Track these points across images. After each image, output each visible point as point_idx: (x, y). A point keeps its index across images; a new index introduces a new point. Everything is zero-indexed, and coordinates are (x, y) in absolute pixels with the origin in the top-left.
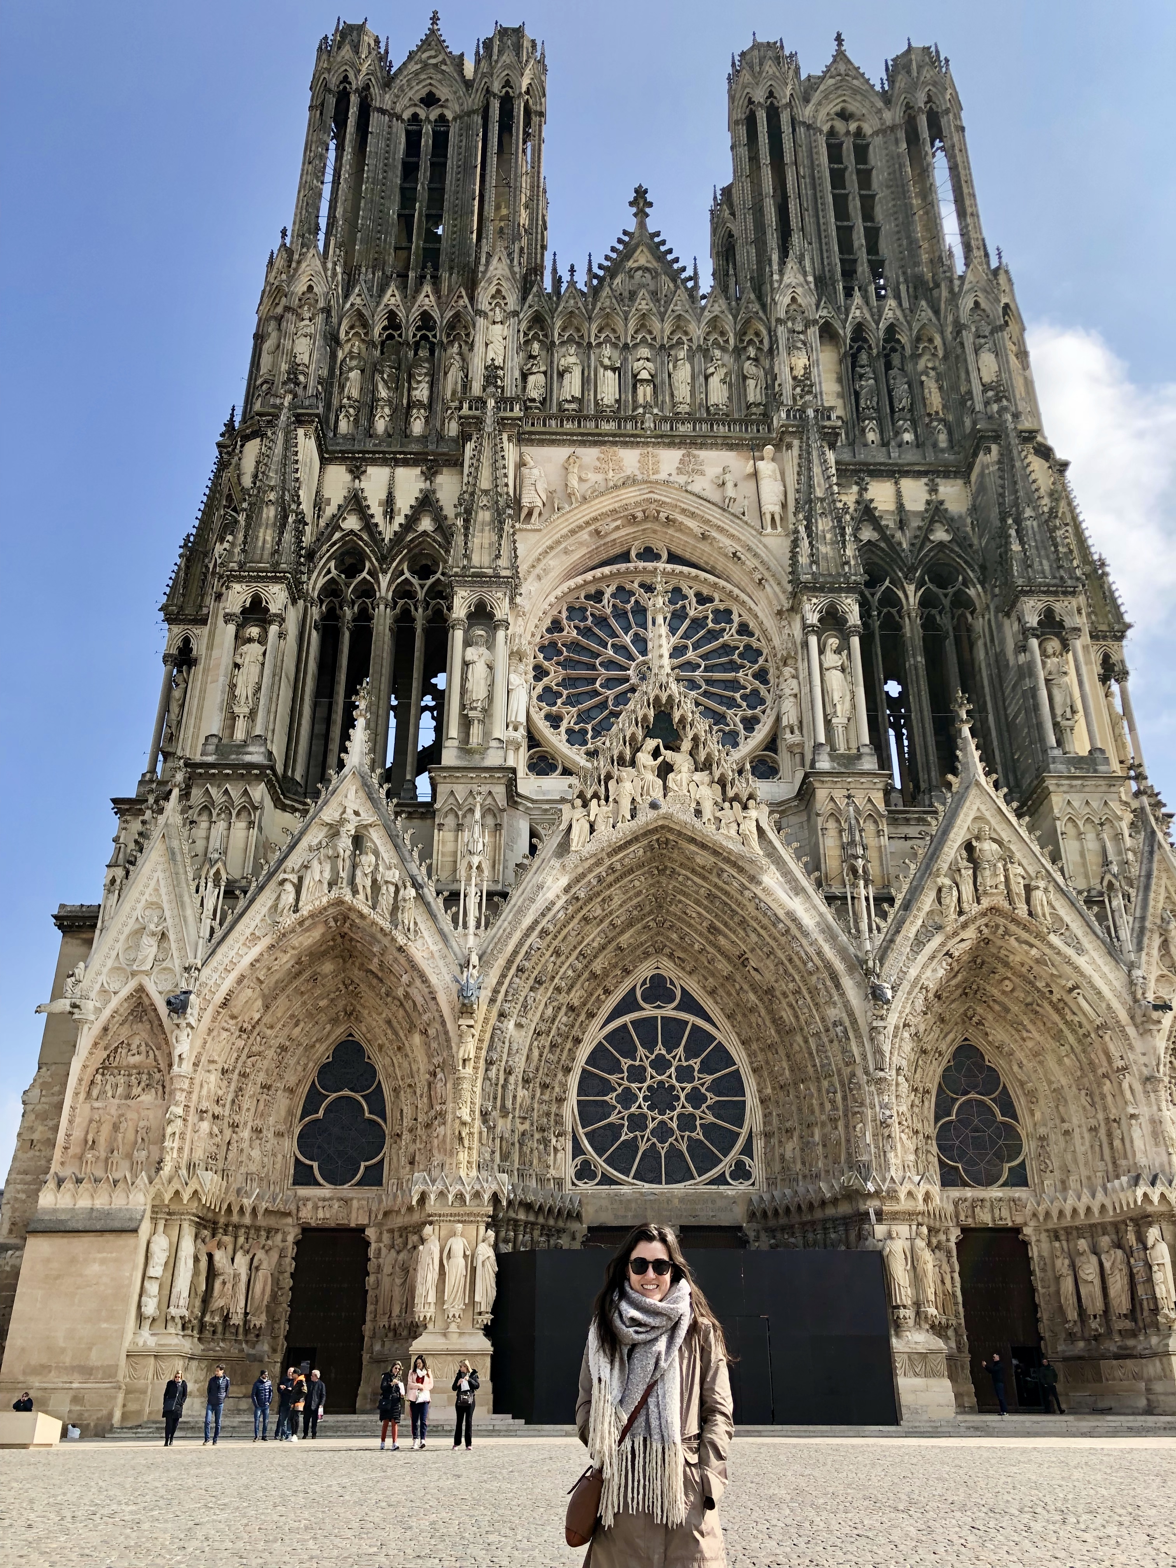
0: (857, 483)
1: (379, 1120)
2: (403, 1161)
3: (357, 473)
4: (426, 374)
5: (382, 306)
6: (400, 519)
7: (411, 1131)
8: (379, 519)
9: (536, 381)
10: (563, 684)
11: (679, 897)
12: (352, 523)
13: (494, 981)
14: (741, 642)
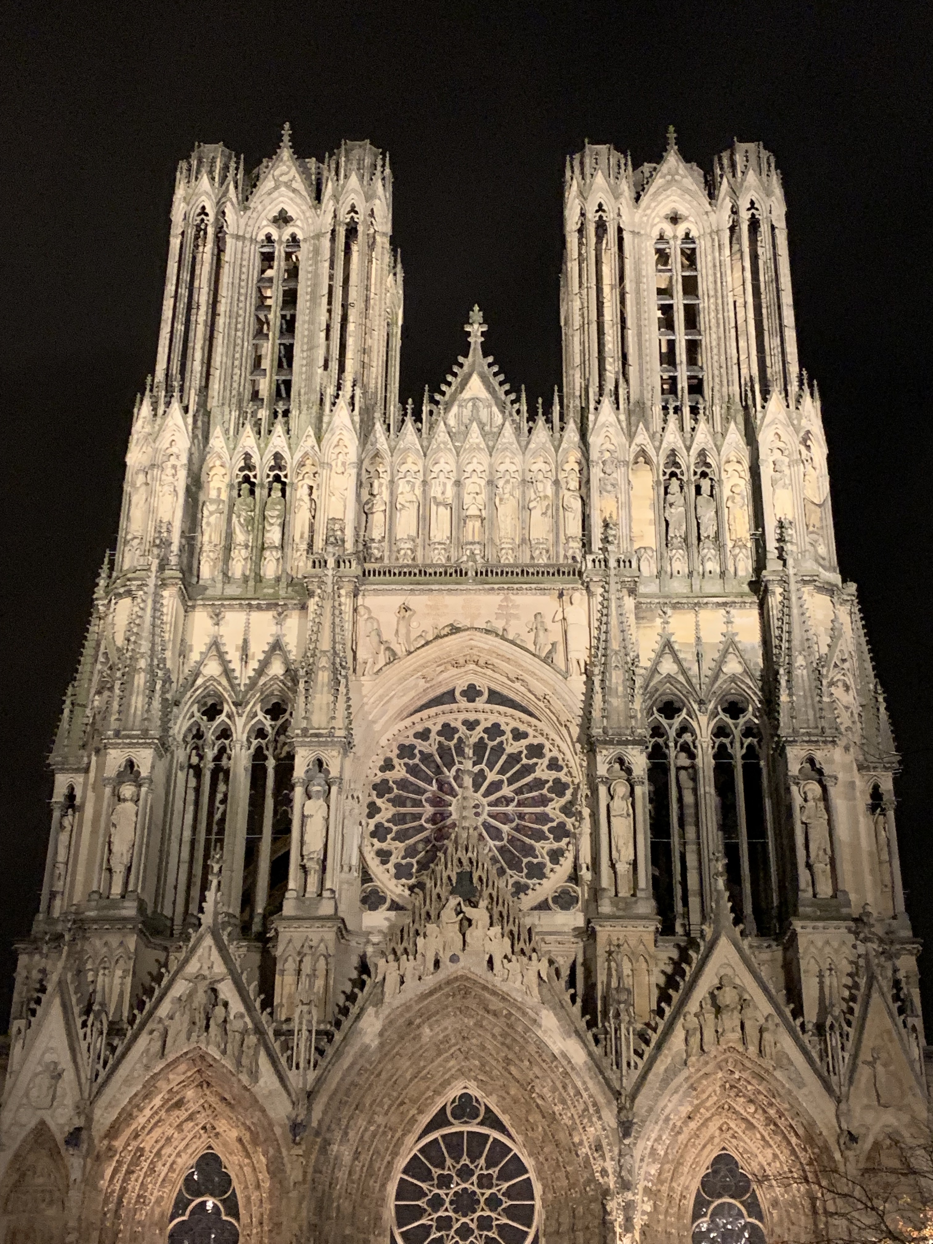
0: (662, 617)
1: (234, 1222)
3: (217, 619)
4: (278, 517)
5: (239, 449)
6: (254, 664)
8: (236, 665)
9: (376, 520)
10: (394, 820)
11: (479, 1032)
12: (212, 668)
13: (320, 1116)
14: (550, 775)
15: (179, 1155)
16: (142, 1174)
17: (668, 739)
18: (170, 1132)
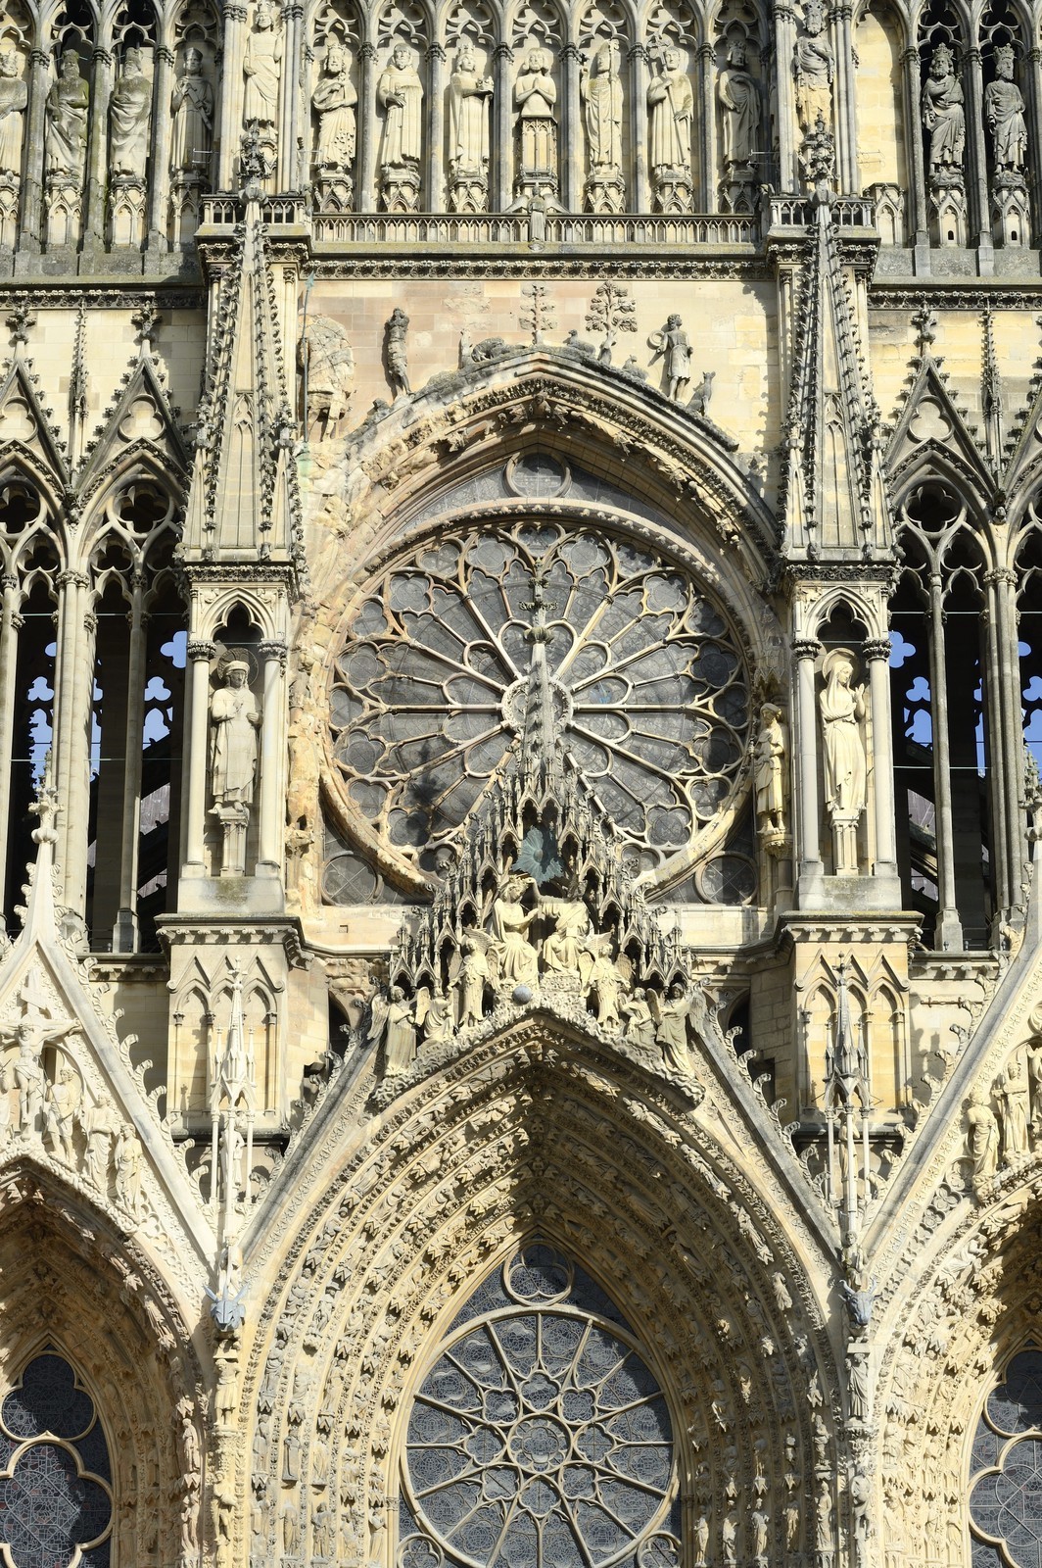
0: (918, 325)
1: (101, 1480)
2: (140, 1546)
3: (20, 327)
4: (138, 118)
6: (96, 419)
7: (149, 1502)
8: (59, 419)
9: (336, 124)
10: (385, 727)
11: (567, 1132)
12: (15, 426)
13: (268, 1286)
14: (698, 642)
17: (929, 568)
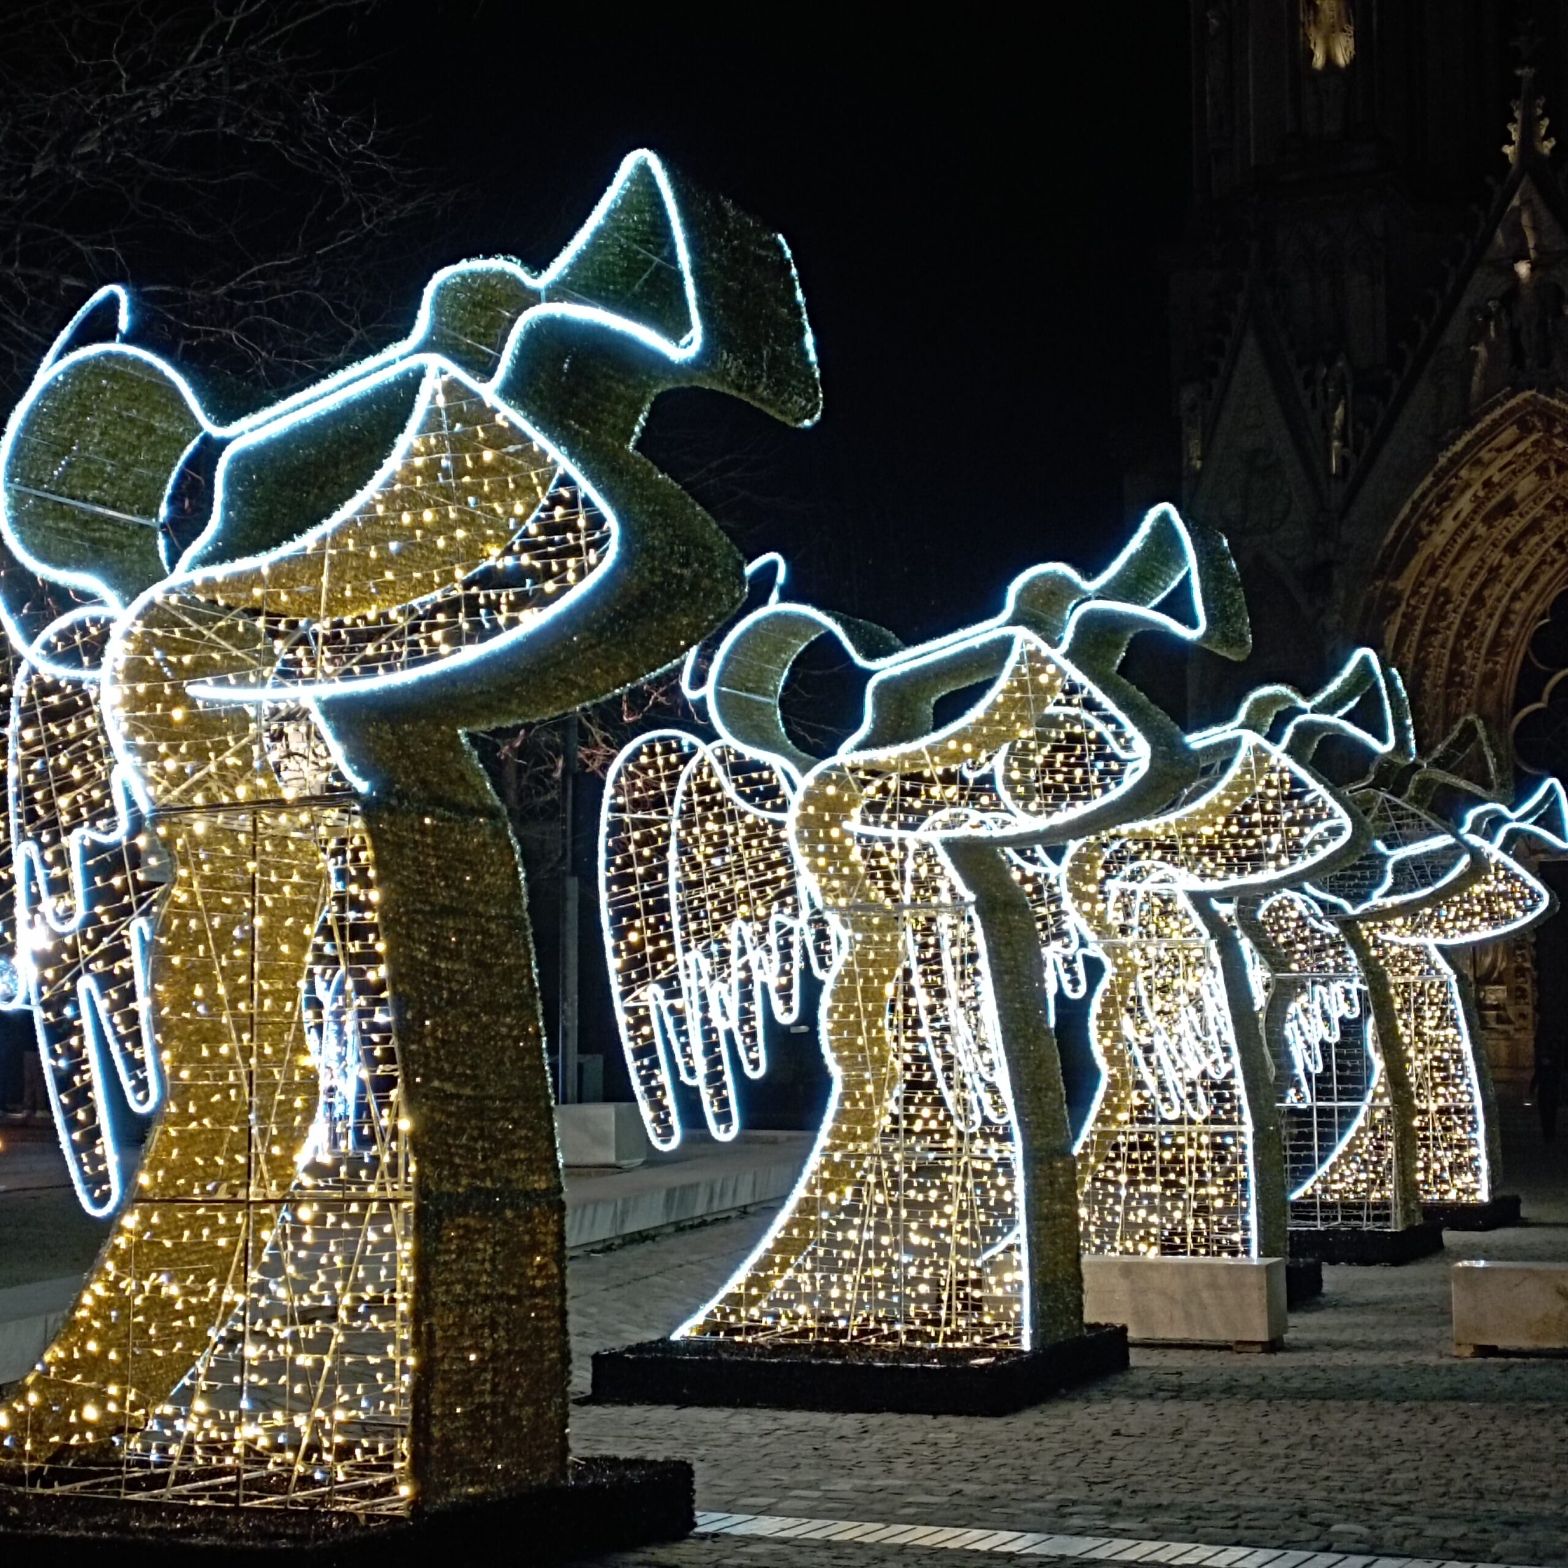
15: (1515, 597)
16: (1451, 634)
18: (1495, 557)
